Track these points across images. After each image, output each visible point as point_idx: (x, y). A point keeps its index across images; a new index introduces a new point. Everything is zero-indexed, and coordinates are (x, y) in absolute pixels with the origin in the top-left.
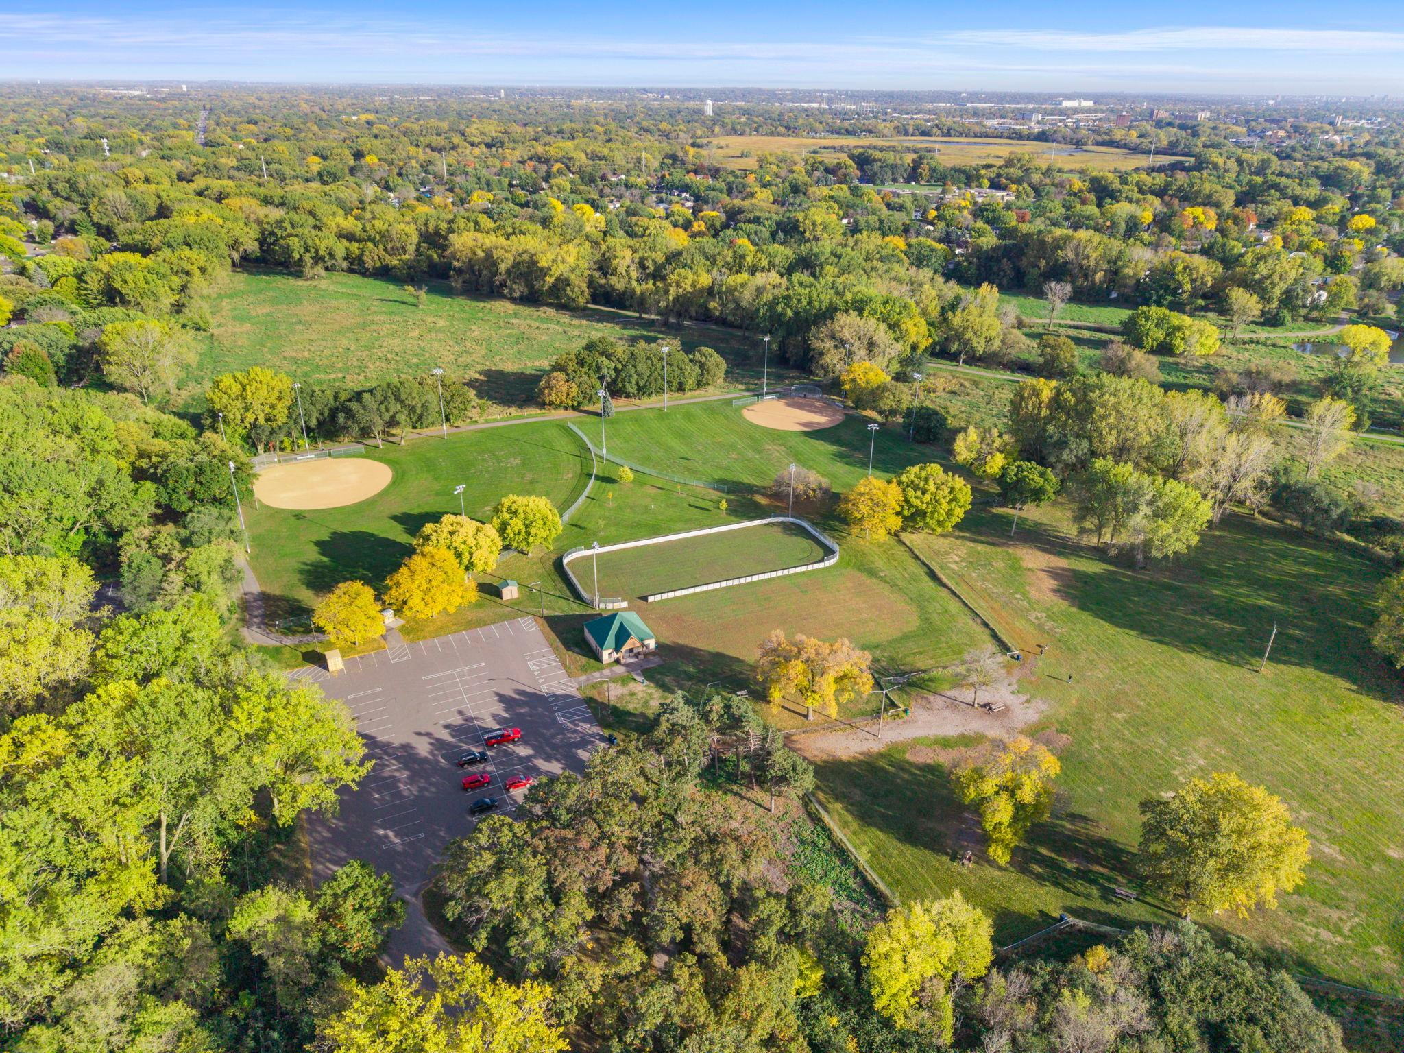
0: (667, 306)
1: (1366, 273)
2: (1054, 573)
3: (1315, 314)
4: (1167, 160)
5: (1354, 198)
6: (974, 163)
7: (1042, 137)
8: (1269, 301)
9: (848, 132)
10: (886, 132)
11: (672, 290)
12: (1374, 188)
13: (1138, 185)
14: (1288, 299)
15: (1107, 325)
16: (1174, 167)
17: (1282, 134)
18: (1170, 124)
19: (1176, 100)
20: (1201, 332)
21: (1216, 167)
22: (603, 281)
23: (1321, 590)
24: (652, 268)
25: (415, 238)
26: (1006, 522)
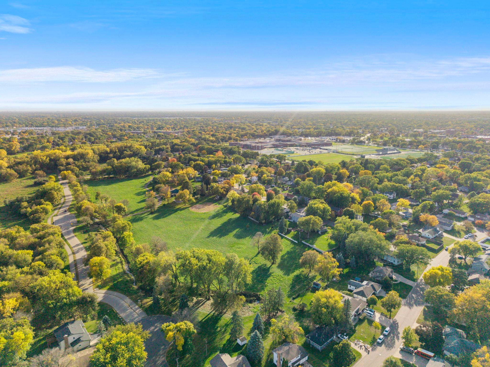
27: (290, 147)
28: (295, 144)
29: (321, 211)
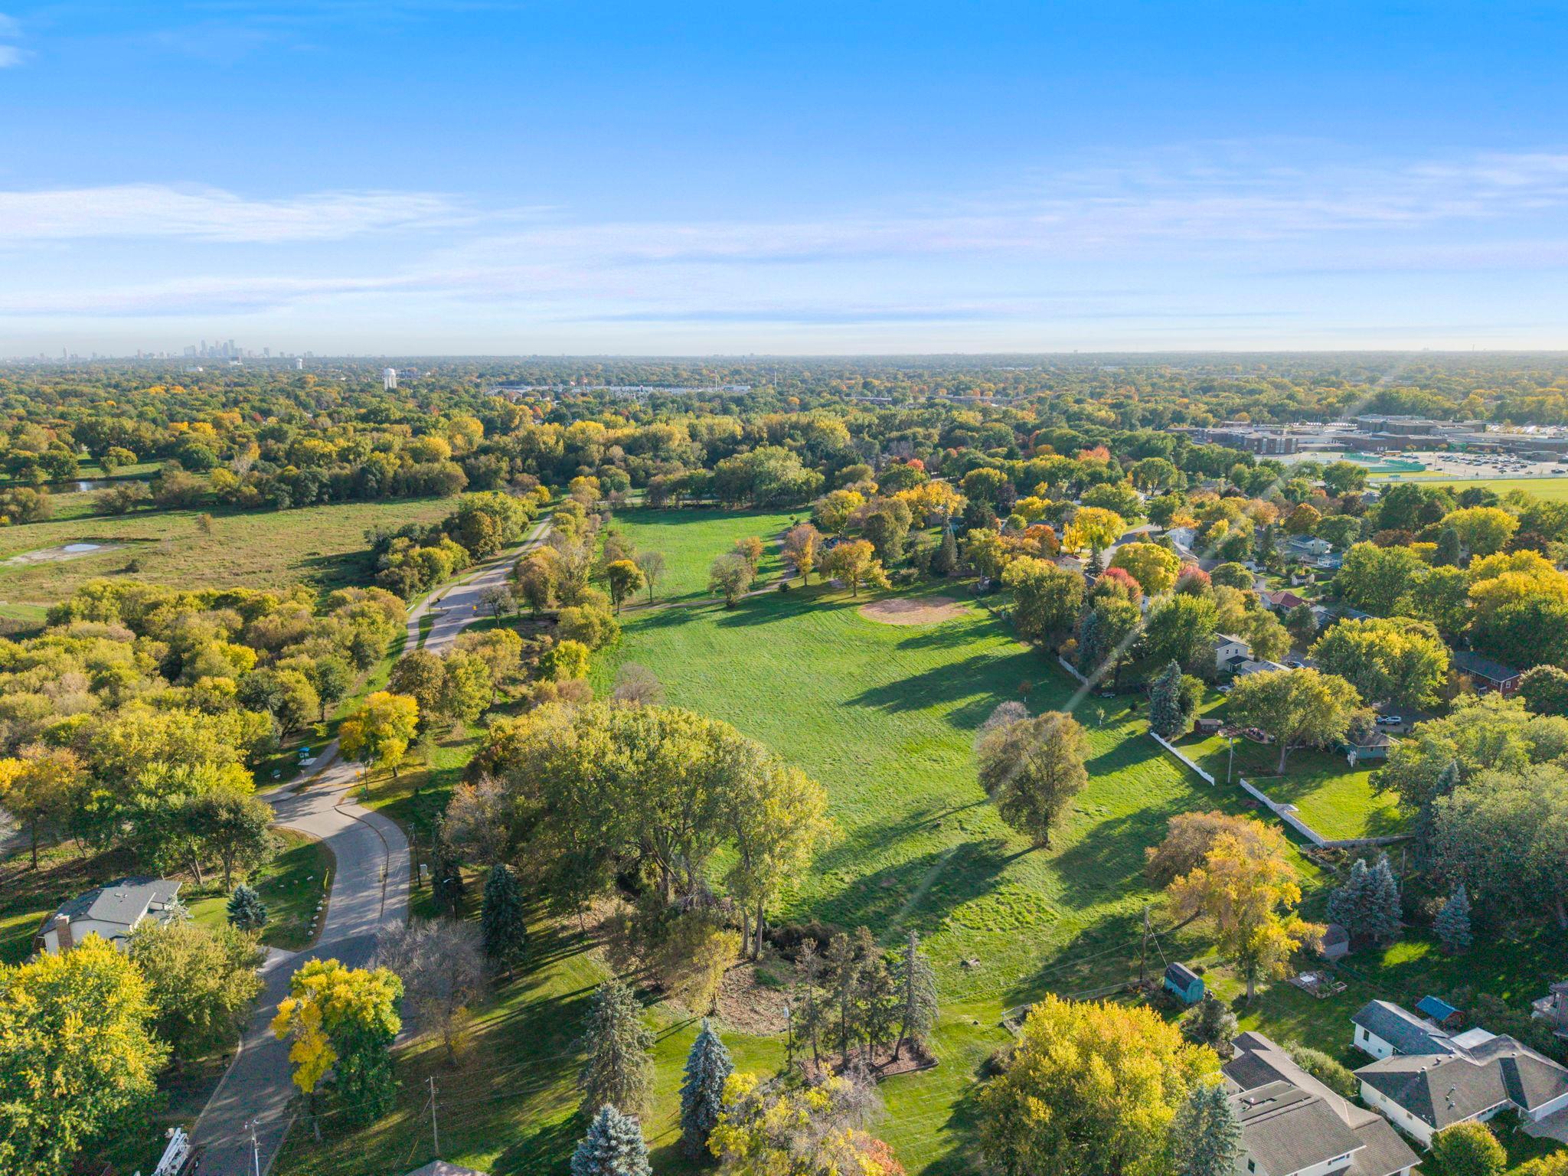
27: (1420, 449)
28: (1444, 441)
29: (1389, 660)
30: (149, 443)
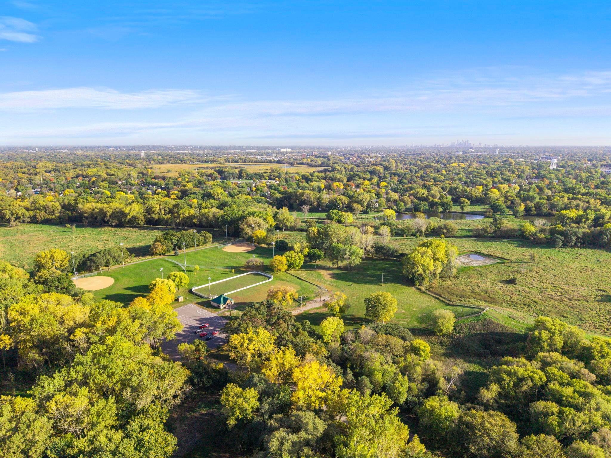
0: (179, 222)
1: (387, 198)
2: (330, 274)
3: (376, 210)
4: (322, 168)
5: (380, 177)
6: (260, 172)
7: (279, 162)
8: (363, 207)
9: (206, 162)
10: (221, 161)
11: (181, 216)
12: (385, 174)
13: (317, 176)
14: (368, 206)
15: (321, 217)
16: (326, 171)
17: (355, 159)
18: (319, 157)
19: (319, 148)
20: (348, 216)
21: (338, 170)
22: (149, 216)
23: (391, 269)
24: (168, 210)
25: (59, 208)
26: (314, 266)
30: (475, 197)
